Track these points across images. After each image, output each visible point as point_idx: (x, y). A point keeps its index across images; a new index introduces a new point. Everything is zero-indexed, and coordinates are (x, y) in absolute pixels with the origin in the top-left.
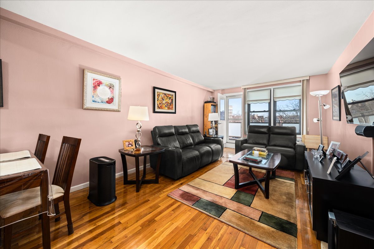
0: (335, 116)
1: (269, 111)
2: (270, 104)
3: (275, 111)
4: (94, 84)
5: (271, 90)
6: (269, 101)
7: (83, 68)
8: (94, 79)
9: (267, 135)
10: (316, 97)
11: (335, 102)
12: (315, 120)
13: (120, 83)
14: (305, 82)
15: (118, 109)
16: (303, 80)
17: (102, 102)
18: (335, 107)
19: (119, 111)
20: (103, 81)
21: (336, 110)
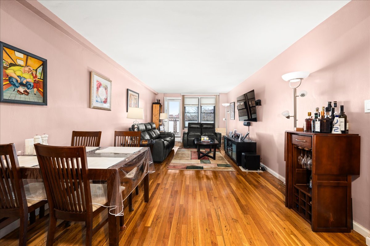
0: (231, 117)
1: (198, 113)
2: (198, 107)
3: (201, 113)
4: (97, 85)
5: (199, 99)
6: (197, 106)
7: (91, 70)
8: (97, 81)
9: (200, 129)
10: (224, 107)
11: (232, 110)
12: (224, 119)
13: (111, 85)
14: (217, 96)
15: (109, 108)
16: (216, 95)
17: (101, 102)
18: (232, 113)
19: (110, 110)
20: (102, 83)
21: (232, 114)
